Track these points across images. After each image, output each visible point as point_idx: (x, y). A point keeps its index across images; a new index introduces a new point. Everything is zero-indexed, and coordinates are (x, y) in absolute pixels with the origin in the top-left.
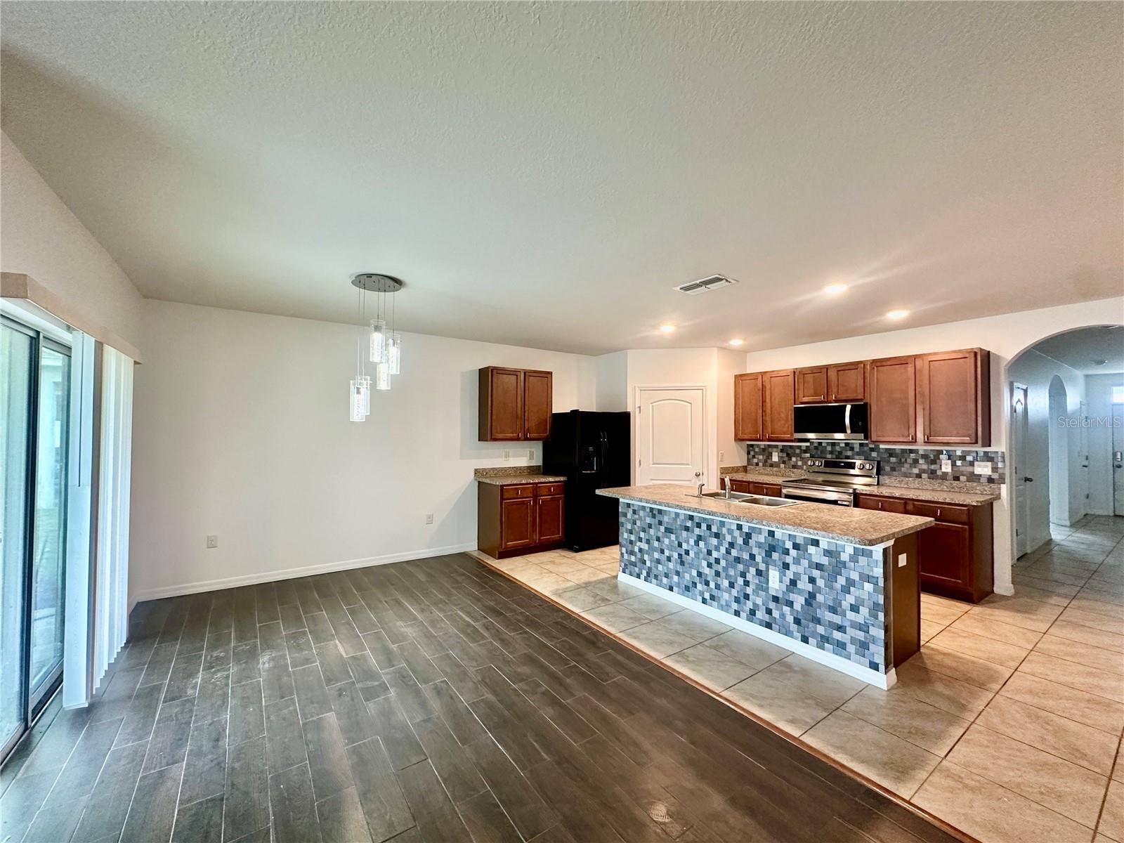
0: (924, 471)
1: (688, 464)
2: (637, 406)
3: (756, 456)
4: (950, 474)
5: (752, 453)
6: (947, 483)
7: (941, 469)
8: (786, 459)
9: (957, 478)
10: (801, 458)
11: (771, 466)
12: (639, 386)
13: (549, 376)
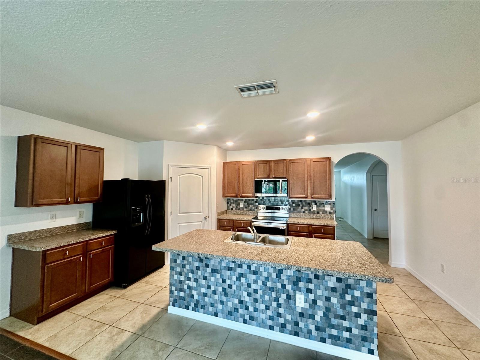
0: (306, 210)
1: (200, 212)
2: (170, 177)
3: (232, 205)
4: (316, 211)
5: (230, 203)
6: (315, 215)
7: (313, 209)
8: (247, 206)
9: (318, 213)
10: (254, 205)
11: (239, 209)
12: (171, 164)
13: (101, 151)
